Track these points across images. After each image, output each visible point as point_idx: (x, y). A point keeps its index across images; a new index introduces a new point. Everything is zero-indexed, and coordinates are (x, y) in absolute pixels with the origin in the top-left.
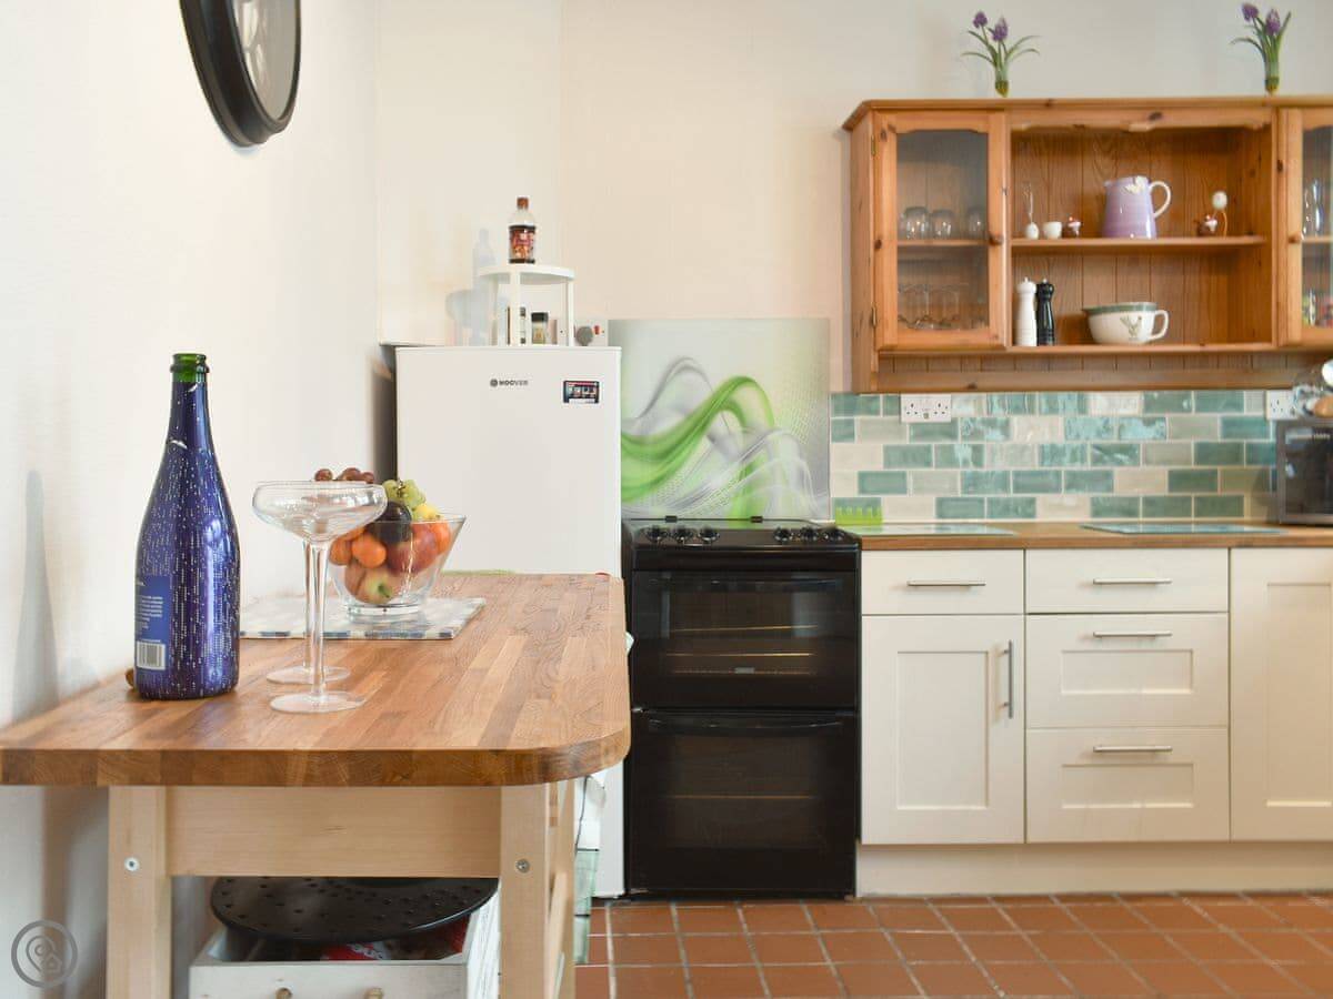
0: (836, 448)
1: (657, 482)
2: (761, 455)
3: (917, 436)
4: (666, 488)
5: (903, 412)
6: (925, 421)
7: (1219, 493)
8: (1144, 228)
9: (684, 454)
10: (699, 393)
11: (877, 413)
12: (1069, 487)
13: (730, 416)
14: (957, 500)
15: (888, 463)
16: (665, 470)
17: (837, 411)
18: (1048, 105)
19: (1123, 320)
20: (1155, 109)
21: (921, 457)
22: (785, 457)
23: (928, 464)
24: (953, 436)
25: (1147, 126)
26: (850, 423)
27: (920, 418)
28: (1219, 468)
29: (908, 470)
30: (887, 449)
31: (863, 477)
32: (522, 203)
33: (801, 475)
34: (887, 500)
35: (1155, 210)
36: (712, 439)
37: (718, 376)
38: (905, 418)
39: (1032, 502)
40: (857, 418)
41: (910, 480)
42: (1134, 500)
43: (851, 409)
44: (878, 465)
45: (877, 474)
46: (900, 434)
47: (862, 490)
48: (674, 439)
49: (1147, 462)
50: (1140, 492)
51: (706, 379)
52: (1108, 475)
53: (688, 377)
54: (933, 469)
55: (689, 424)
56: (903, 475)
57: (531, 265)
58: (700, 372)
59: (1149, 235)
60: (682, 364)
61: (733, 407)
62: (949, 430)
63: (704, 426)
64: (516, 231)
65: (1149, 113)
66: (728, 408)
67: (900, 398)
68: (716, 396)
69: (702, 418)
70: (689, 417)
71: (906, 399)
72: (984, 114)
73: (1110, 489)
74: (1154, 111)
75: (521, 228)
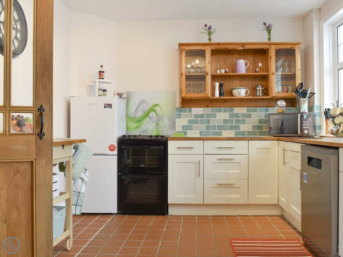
0: (177, 120)
1: (137, 127)
2: (160, 121)
3: (195, 117)
4: (139, 128)
5: (192, 112)
6: (197, 114)
7: (264, 130)
8: (243, 71)
9: (143, 121)
10: (147, 108)
11: (186, 112)
12: (230, 129)
13: (154, 113)
14: (204, 132)
15: (189, 123)
16: (139, 125)
17: (177, 112)
18: (219, 44)
19: (237, 91)
20: (243, 45)
21: (196, 122)
22: (166, 122)
23: (198, 124)
24: (203, 117)
25: (242, 48)
26: (180, 114)
27: (196, 113)
28: (264, 125)
29: (193, 125)
30: (189, 120)
31: (183, 126)
32: (102, 66)
33: (169, 126)
34: (188, 132)
35: (246, 67)
36: (150, 118)
37: (151, 104)
38: (192, 113)
39: (221, 132)
40: (182, 113)
41: (193, 127)
42: (244, 132)
43: (181, 111)
44: (187, 124)
45: (186, 126)
46: (191, 117)
47: (183, 129)
48: (141, 118)
49: (247, 123)
50: (246, 130)
51: (148, 104)
52: (239, 126)
53: (144, 104)
54: (199, 125)
55: (145, 114)
56: (192, 126)
57: (103, 80)
58: (147, 103)
59: (244, 73)
60: (143, 101)
61: (155, 111)
62: (202, 116)
63: (148, 115)
64: (100, 72)
65: (241, 46)
66: (153, 111)
67: (191, 109)
68: (150, 108)
69: (147, 113)
70: (145, 113)
71: (193, 109)
72: (204, 46)
73: (239, 130)
74: (242, 45)
75: (101, 72)
